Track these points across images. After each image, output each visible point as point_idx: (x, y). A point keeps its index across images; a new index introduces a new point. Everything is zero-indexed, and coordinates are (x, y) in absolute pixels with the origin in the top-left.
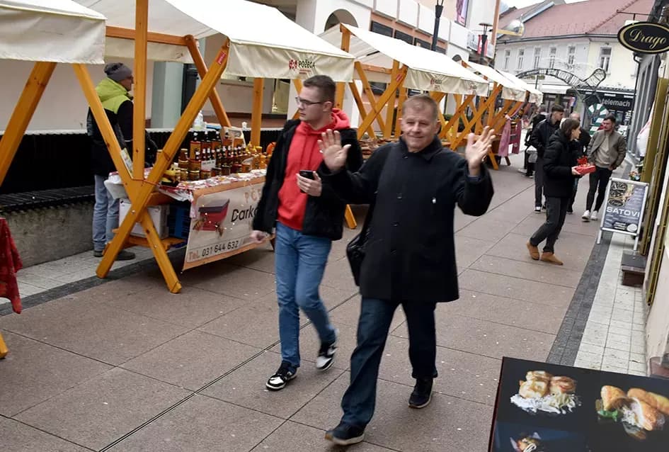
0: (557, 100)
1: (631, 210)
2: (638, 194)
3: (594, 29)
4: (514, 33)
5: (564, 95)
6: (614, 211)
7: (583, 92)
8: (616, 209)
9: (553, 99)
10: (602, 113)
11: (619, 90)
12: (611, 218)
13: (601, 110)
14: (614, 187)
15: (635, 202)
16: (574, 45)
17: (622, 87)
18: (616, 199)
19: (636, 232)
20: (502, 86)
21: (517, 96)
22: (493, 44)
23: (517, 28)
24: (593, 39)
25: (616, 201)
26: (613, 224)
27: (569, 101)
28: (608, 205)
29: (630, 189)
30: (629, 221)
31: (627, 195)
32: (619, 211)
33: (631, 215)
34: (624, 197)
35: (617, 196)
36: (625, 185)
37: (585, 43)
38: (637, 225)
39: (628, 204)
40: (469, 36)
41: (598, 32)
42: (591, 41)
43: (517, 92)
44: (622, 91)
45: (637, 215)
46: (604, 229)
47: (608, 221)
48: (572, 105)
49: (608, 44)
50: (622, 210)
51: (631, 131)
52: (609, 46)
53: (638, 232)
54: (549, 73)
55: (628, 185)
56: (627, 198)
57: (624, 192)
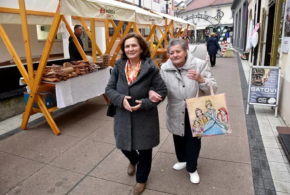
0: (202, 32)
1: (269, 88)
2: (273, 76)
3: (213, 3)
4: (182, 8)
5: (205, 30)
6: (257, 90)
7: (212, 27)
8: (258, 88)
9: (201, 32)
10: (224, 31)
11: (226, 25)
12: (255, 95)
13: (224, 30)
14: (254, 72)
15: (272, 81)
16: (206, 10)
17: (226, 23)
18: (257, 81)
19: (275, 103)
20: (173, 20)
21: (182, 26)
22: (173, 10)
23: (184, 6)
24: (213, 7)
25: (257, 82)
26: (257, 99)
27: (207, 32)
28: (251, 86)
29: (267, 72)
30: (269, 96)
31: (265, 77)
32: (261, 90)
33: (270, 92)
34: (263, 79)
35: (257, 79)
36: (263, 70)
37: (210, 9)
38: (276, 99)
39: (266, 83)
40: (161, 7)
41: (215, 4)
42: (212, 7)
43: (182, 24)
44: (227, 25)
45: (274, 91)
46: (250, 103)
47: (253, 98)
48: (208, 33)
49: (219, 8)
50: (262, 89)
51: (234, 39)
52: (220, 9)
53: (277, 104)
54: (198, 17)
55: (265, 70)
56: (265, 79)
57: (262, 75)
